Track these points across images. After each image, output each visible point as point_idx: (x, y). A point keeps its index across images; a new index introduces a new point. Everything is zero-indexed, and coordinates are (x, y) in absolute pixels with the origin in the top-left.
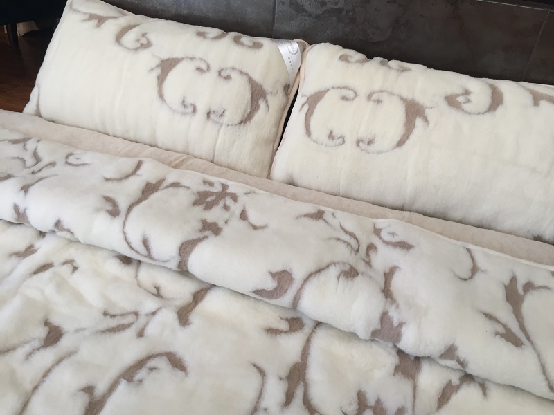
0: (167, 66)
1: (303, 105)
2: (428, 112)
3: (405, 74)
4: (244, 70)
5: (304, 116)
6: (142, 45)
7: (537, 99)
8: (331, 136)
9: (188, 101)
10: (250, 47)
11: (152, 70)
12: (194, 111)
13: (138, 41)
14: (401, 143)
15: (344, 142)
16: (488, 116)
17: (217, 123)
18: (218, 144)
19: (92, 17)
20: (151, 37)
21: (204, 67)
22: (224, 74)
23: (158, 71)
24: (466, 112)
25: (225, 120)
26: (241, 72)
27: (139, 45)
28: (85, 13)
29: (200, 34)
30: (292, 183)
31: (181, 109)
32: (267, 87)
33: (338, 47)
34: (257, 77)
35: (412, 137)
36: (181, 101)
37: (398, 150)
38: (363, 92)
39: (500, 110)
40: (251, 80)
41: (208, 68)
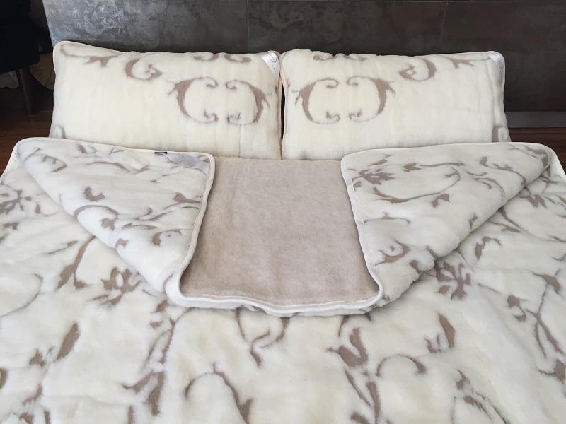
0: (181, 88)
1: (297, 99)
2: (392, 85)
3: (364, 62)
4: (244, 80)
5: (301, 105)
6: (152, 74)
7: (456, 63)
8: (328, 116)
9: (209, 112)
10: (242, 62)
11: (170, 93)
12: (216, 119)
13: (148, 72)
14: (380, 110)
15: (340, 118)
16: (431, 80)
17: (236, 125)
18: (241, 142)
19: (93, 59)
20: (159, 67)
21: (213, 84)
22: (230, 86)
23: (176, 94)
24: (416, 80)
25: (242, 121)
26: (243, 82)
27: (150, 76)
28: (85, 57)
29: (197, 58)
30: (305, 159)
31: (205, 119)
32: (265, 91)
33: (308, 51)
34: (255, 84)
35: (386, 104)
36: (203, 113)
37: (379, 115)
38: (342, 79)
39: (436, 75)
40: (251, 87)
41: (217, 84)
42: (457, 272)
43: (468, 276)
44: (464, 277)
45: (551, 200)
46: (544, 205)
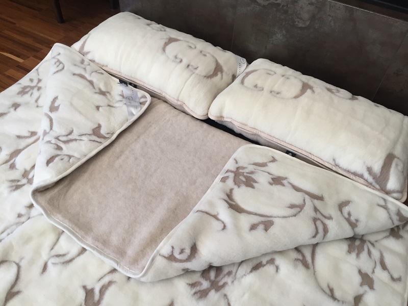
42: (221, 276)
43: (225, 284)
44: (221, 283)
45: (369, 253)
46: (358, 255)
